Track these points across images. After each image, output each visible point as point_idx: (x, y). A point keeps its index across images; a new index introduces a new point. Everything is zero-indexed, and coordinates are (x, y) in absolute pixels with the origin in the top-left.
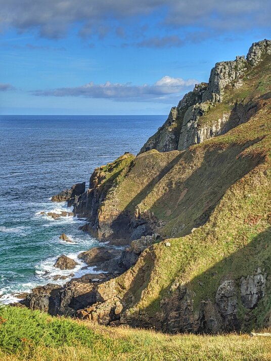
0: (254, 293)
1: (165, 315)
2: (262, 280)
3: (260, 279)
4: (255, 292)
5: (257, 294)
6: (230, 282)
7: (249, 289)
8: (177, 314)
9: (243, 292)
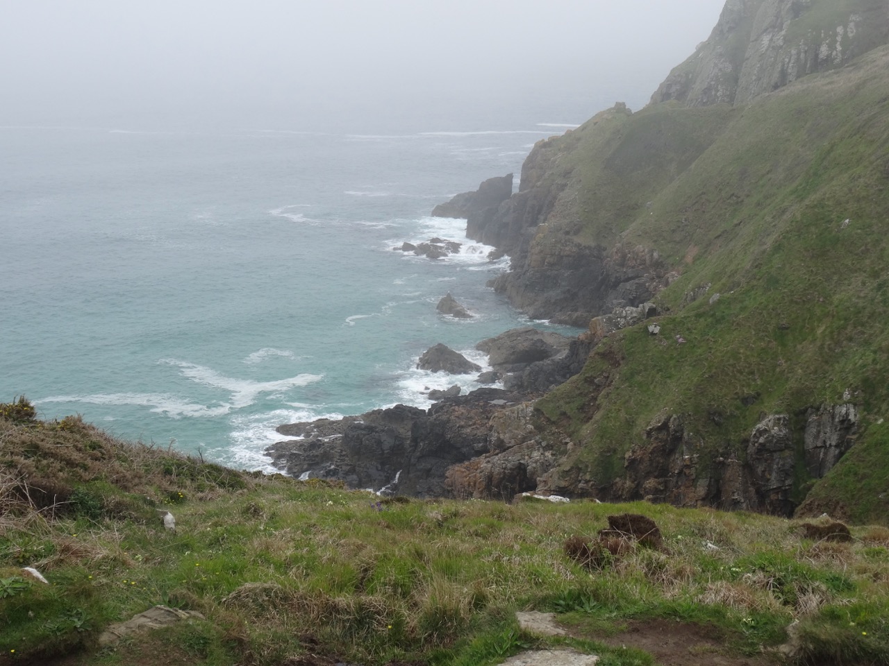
0: (830, 445)
1: (633, 486)
2: (852, 417)
3: (847, 414)
4: (834, 443)
5: (836, 446)
6: (779, 419)
7: (822, 435)
8: (659, 483)
9: (810, 442)
